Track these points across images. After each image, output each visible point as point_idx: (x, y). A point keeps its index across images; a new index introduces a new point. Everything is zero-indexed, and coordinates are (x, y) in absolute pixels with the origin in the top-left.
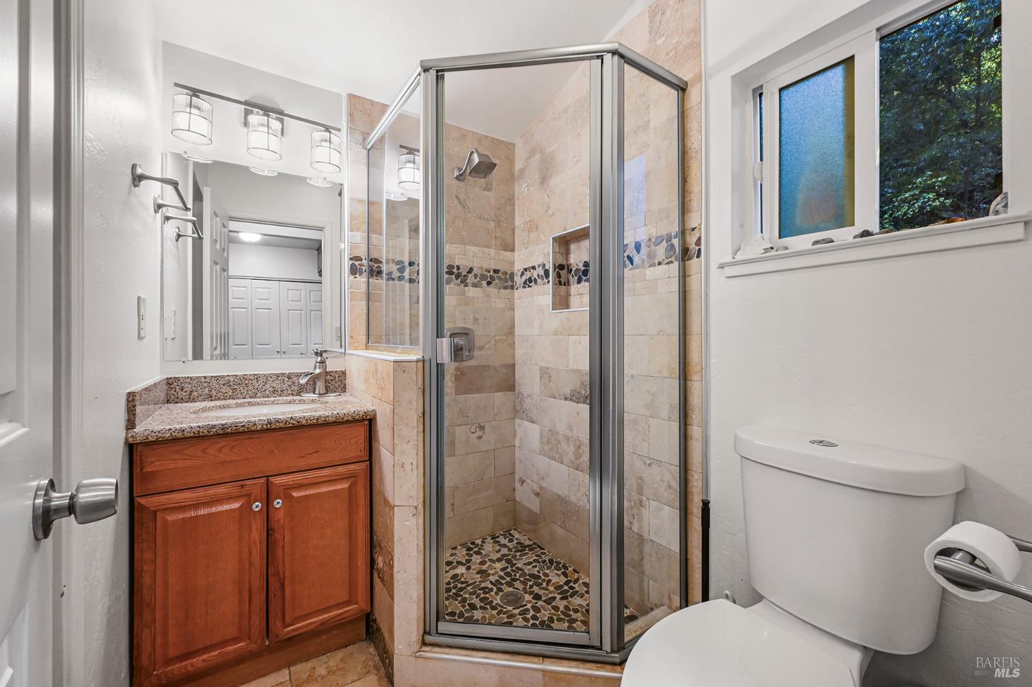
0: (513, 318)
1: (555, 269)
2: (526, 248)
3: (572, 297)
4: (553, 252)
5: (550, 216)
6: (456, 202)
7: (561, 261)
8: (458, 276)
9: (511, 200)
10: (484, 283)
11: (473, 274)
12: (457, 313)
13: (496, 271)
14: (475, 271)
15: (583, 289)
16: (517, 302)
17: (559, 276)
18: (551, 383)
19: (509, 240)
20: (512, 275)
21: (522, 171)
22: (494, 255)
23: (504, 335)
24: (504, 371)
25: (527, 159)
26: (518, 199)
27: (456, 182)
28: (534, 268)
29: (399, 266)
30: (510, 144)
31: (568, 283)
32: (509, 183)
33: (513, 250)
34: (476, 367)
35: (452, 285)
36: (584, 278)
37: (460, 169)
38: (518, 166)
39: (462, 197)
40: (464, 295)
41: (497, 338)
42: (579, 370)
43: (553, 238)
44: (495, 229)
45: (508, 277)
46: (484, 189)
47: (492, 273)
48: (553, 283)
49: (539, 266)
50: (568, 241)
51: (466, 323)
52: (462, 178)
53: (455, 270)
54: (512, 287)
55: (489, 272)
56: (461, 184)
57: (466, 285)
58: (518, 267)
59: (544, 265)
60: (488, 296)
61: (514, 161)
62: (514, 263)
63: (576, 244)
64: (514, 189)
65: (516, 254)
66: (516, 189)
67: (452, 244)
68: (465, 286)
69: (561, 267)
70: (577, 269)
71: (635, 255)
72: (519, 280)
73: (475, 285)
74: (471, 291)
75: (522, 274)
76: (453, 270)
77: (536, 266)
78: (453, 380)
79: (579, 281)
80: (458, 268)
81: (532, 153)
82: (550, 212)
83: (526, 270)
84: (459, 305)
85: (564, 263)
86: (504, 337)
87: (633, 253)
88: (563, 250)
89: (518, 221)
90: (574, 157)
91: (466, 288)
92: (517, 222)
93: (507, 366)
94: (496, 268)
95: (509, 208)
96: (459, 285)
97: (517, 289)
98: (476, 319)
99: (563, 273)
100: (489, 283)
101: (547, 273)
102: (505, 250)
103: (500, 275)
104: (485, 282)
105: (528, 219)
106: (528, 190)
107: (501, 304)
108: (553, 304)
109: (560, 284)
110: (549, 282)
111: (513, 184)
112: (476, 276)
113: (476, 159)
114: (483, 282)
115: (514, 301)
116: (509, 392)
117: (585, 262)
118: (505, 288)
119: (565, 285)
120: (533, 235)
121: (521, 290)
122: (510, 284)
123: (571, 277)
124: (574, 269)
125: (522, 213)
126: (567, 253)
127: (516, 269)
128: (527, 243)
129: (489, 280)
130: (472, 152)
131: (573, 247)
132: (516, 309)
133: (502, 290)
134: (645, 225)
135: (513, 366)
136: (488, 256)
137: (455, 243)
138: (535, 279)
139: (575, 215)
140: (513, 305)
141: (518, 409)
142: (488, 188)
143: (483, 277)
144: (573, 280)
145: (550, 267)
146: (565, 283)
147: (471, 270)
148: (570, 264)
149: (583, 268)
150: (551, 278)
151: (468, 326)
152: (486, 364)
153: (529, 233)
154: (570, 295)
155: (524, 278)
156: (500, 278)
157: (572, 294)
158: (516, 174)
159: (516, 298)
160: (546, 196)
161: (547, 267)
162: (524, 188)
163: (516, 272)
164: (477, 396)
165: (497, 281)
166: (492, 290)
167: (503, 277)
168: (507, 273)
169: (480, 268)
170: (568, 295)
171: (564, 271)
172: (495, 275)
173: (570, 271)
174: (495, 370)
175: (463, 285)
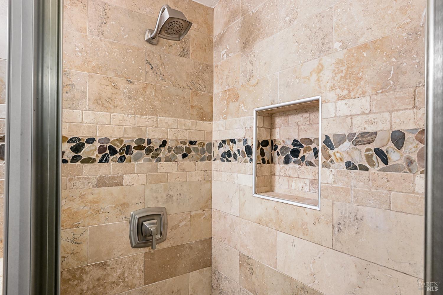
0: (210, 190)
1: (258, 146)
2: (225, 119)
3: (277, 178)
4: (256, 127)
5: (254, 86)
6: (147, 68)
7: (265, 136)
8: (149, 151)
9: (209, 68)
10: (179, 156)
11: (166, 147)
12: (147, 192)
13: (191, 143)
14: (169, 144)
15: (291, 171)
16: (214, 174)
17: (262, 153)
18: (253, 276)
19: (207, 109)
20: (210, 145)
21: (221, 37)
22: (190, 125)
23: (201, 209)
24: (200, 247)
25: (227, 24)
26: (216, 66)
27: (148, 45)
28: (233, 141)
29: (74, 144)
30: (208, 8)
31: (272, 160)
32: (207, 50)
33: (211, 119)
34: (169, 249)
35: (142, 161)
36: (294, 159)
37: (151, 31)
38: (217, 31)
39: (155, 62)
40: (156, 171)
41: (193, 213)
42: (291, 279)
43: (257, 111)
44: (192, 97)
45: (205, 147)
46: (180, 55)
47: (187, 145)
48: (256, 161)
49: (240, 140)
50: (272, 114)
51: (158, 201)
52: (154, 41)
53: (145, 145)
54: (210, 158)
55: (185, 143)
56: (153, 48)
57: (159, 160)
58: (217, 137)
59: (246, 140)
60: (184, 170)
61: (212, 27)
62: (211, 132)
63: (283, 118)
64: (213, 55)
65: (214, 123)
66: (214, 56)
67: (142, 115)
68: (157, 161)
69: (265, 143)
70: (283, 147)
71: (390, 150)
72: (217, 152)
73: (168, 160)
74: (164, 167)
75: (220, 146)
76: (144, 145)
77: (236, 141)
78: (142, 268)
79: (287, 161)
80: (149, 141)
81: (232, 17)
82: (253, 81)
83: (224, 142)
84: (151, 183)
85: (268, 138)
86: (201, 212)
87: (389, 147)
88: (267, 124)
89: (217, 89)
90: (287, 16)
91: (159, 163)
92: (215, 91)
93: (202, 242)
94: (192, 139)
95: (207, 76)
96: (150, 161)
97: (215, 160)
98: (170, 197)
99: (267, 149)
100: (184, 156)
101: (249, 150)
102: (202, 119)
103: (196, 146)
104: (181, 155)
105: (227, 88)
106: (228, 56)
107: (196, 177)
108: (256, 186)
109: (264, 161)
110: (251, 160)
111: (211, 50)
112: (170, 149)
113: (167, 15)
114: (177, 155)
115: (211, 173)
116: (205, 269)
117: (295, 140)
118: (202, 160)
119: (268, 163)
120: (233, 106)
121: (218, 162)
122: (207, 154)
123: (276, 154)
124: (279, 147)
125: (220, 81)
126: (272, 127)
127: (214, 139)
128: (226, 113)
129: (185, 152)
130: (164, 10)
131: (278, 121)
132: (213, 181)
133: (199, 162)
134: (413, 108)
135: (209, 241)
136: (184, 127)
137: (146, 114)
138: (235, 153)
139: (288, 86)
140: (211, 177)
141: (215, 286)
142: (184, 53)
143: (178, 150)
144: (279, 159)
145: (253, 143)
146: (268, 161)
147: (164, 143)
148: (275, 140)
149: (292, 147)
150: (253, 156)
151: (160, 205)
152: (181, 244)
153: (228, 103)
154: (274, 175)
155: (222, 150)
156: (196, 150)
157: (277, 173)
158: (214, 40)
159: (213, 169)
160: (248, 63)
161: (249, 143)
162: (223, 55)
163: (213, 142)
164: (170, 280)
165: (193, 153)
166: (186, 162)
167: (200, 148)
168: (204, 144)
169: (174, 140)
170: (272, 174)
171: (268, 147)
172: (191, 147)
173: (275, 148)
174: (191, 248)
175: (154, 161)
